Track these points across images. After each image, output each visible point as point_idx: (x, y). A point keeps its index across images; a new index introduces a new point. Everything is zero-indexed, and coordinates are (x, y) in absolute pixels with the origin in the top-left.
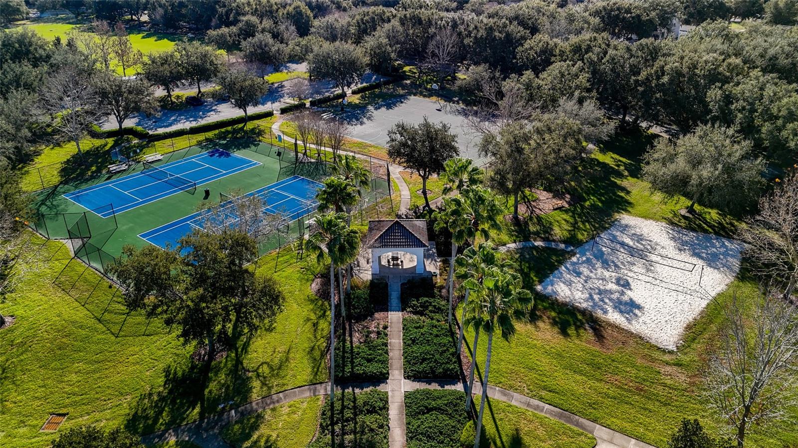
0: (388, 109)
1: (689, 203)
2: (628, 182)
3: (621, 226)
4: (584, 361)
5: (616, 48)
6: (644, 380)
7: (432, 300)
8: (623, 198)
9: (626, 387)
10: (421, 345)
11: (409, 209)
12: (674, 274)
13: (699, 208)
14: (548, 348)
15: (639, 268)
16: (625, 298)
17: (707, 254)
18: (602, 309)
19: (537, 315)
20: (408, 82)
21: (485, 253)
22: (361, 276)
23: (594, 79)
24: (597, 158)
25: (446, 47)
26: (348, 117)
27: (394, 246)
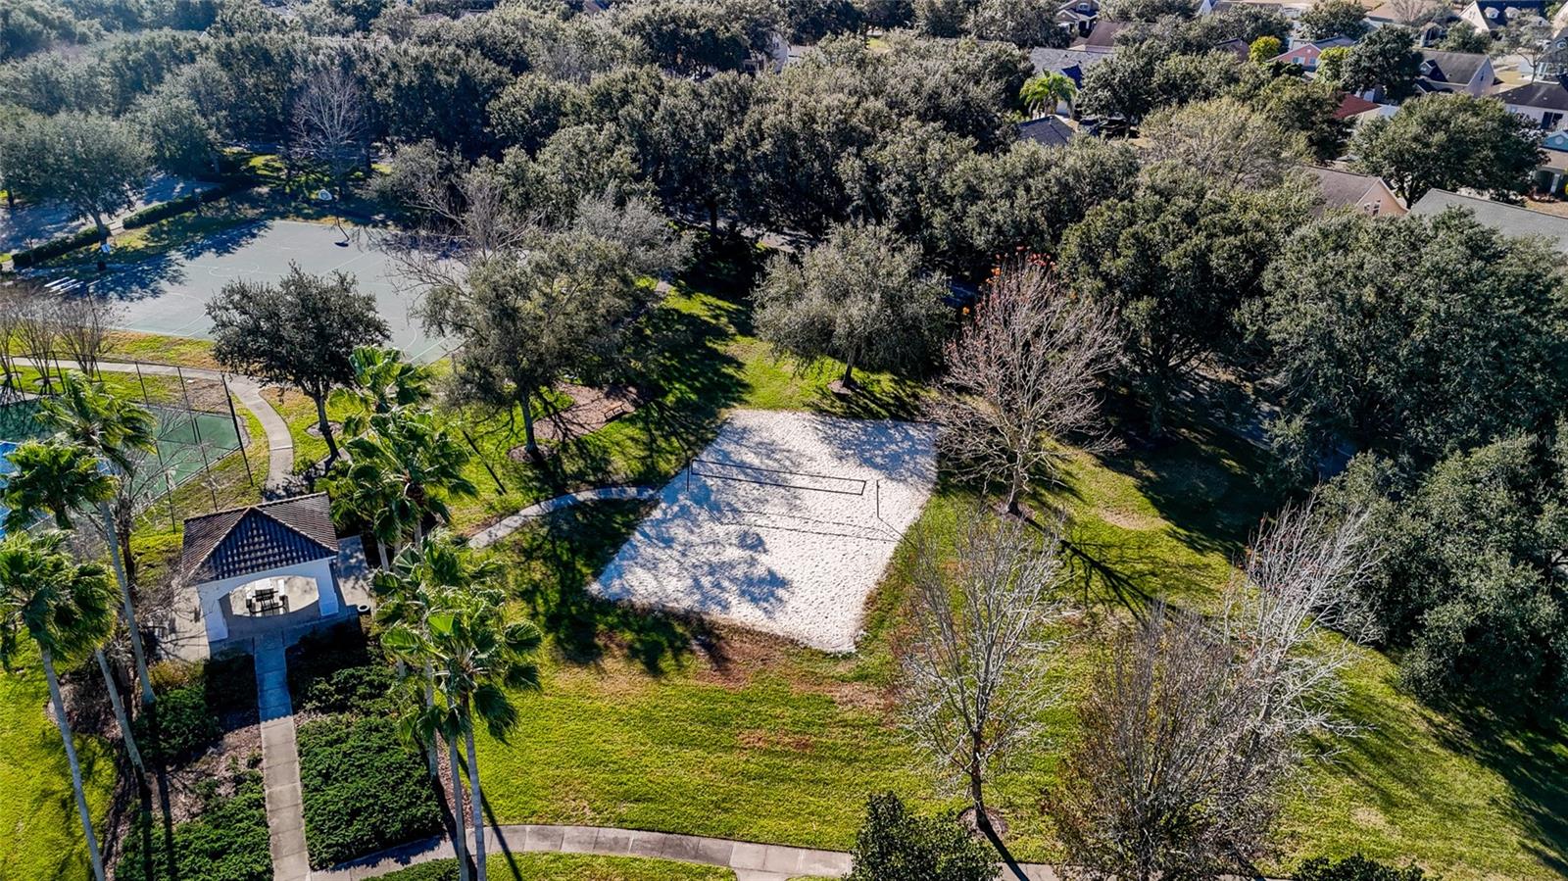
0: (219, 254)
1: (844, 368)
2: (737, 347)
3: (735, 432)
4: (696, 718)
5: (673, 93)
6: (808, 724)
7: (363, 670)
8: (732, 377)
9: (778, 748)
10: (346, 780)
11: (293, 473)
12: (836, 505)
13: (861, 374)
14: (623, 709)
15: (775, 508)
16: (759, 571)
17: (884, 456)
18: (719, 603)
19: (596, 646)
20: (265, 190)
21: (436, 554)
22: (182, 653)
23: (645, 156)
24: (676, 306)
25: (335, 111)
26: (118, 282)
27: (252, 567)
